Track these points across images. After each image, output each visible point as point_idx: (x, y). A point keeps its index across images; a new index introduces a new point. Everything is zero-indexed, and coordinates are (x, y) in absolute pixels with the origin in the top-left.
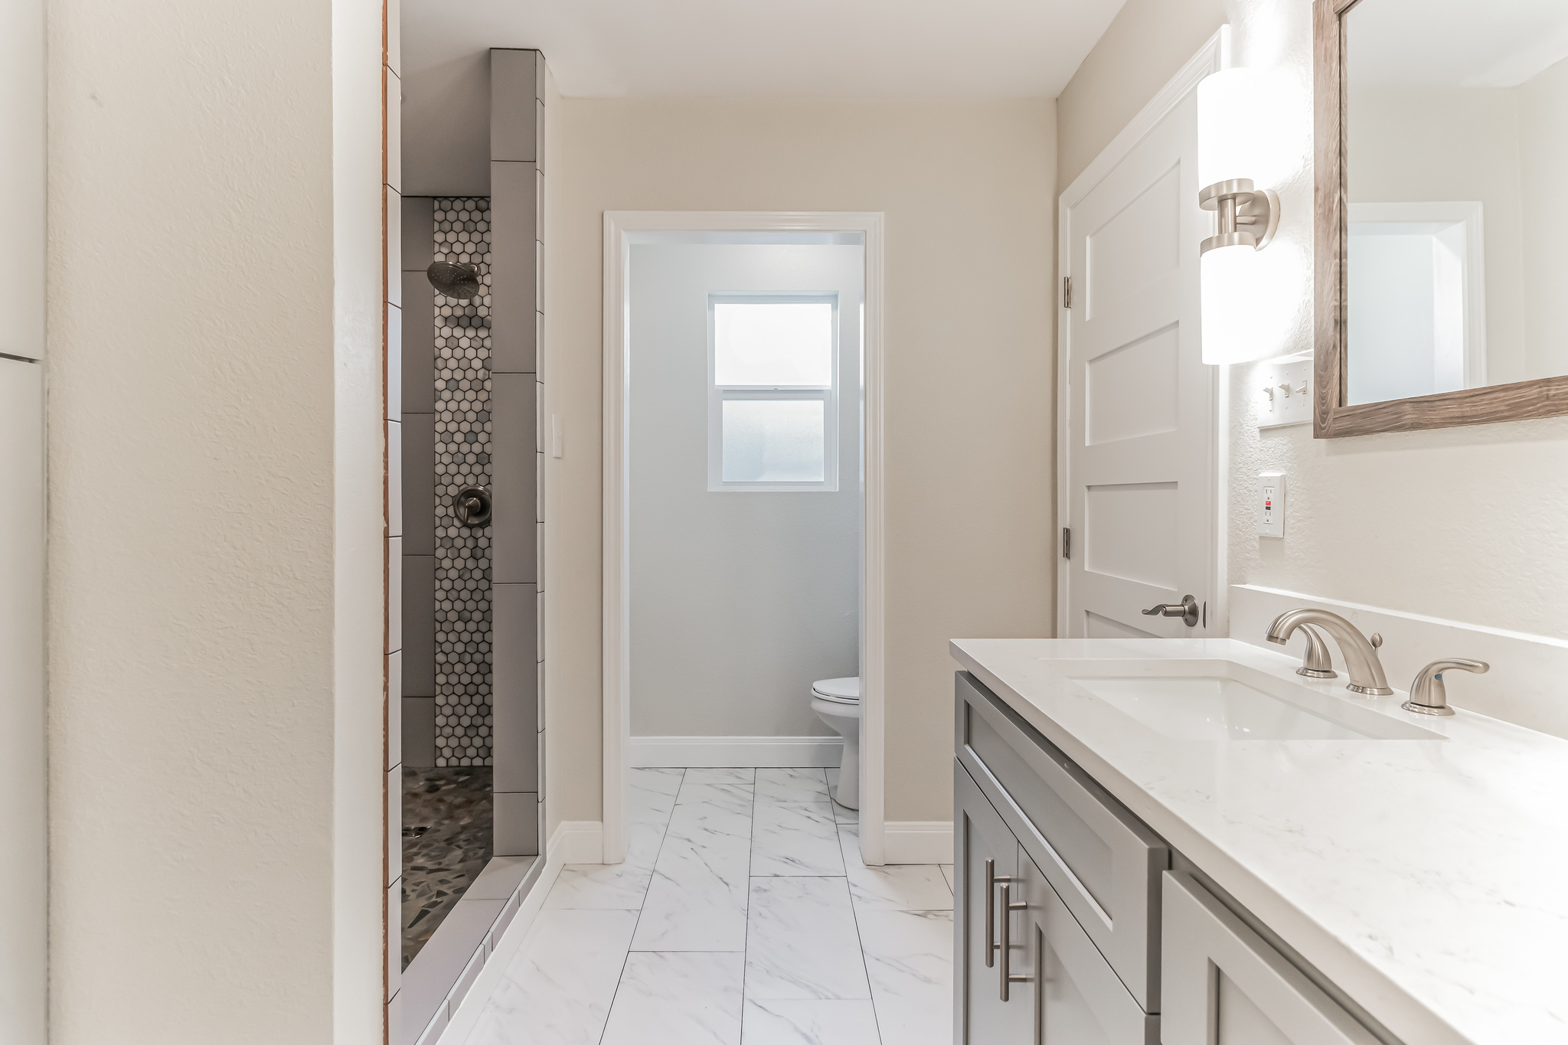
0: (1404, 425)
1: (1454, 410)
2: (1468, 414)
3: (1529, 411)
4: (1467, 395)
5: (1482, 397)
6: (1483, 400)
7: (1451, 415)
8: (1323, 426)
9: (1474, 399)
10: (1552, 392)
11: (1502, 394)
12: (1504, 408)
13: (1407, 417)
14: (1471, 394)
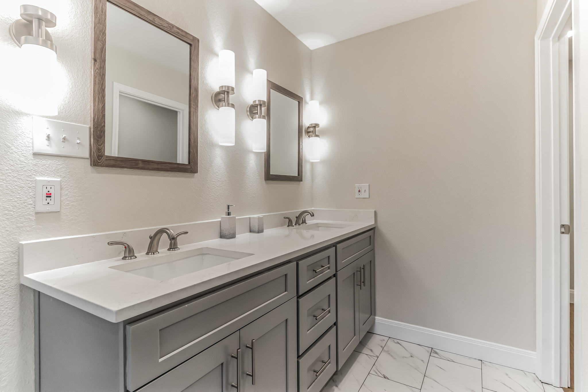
0: (139, 167)
1: (155, 166)
2: (160, 168)
3: (175, 170)
4: (160, 163)
5: (163, 164)
6: (164, 165)
7: (154, 167)
8: (99, 161)
9: (161, 164)
10: (180, 167)
11: (169, 165)
12: (169, 168)
13: (140, 165)
14: (161, 163)
